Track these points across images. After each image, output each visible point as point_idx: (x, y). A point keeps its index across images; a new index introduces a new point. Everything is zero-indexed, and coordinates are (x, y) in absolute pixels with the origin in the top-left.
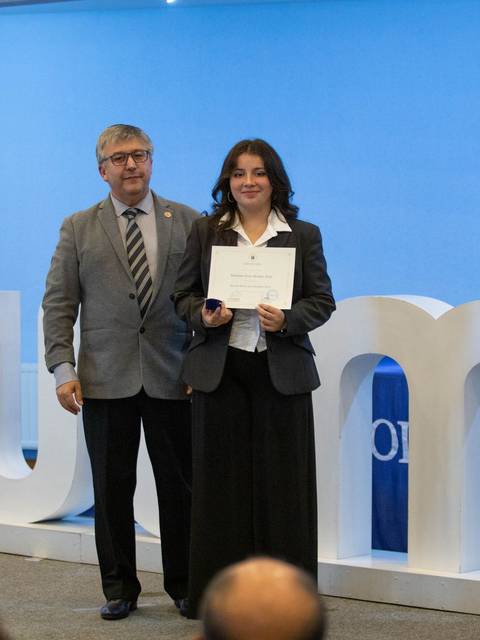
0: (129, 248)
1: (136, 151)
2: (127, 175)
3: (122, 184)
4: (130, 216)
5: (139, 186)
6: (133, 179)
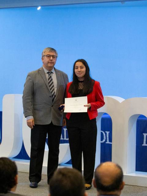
0: (49, 83)
2: (50, 61)
3: (48, 64)
4: (50, 74)
5: (52, 65)
6: (51, 63)
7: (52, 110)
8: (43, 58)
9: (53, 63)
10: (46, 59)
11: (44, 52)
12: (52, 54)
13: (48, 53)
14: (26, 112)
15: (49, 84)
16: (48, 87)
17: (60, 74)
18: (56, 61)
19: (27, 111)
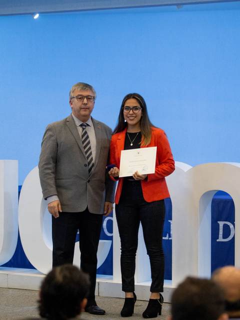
0: (83, 142)
1: (89, 96)
3: (80, 111)
4: (84, 127)
5: (87, 113)
6: (85, 109)
7: (89, 187)
8: (72, 100)
9: (88, 109)
10: (77, 103)
11: (73, 92)
12: (85, 93)
13: (78, 92)
14: (46, 191)
15: (83, 144)
16: (82, 149)
17: (100, 128)
19: (47, 188)
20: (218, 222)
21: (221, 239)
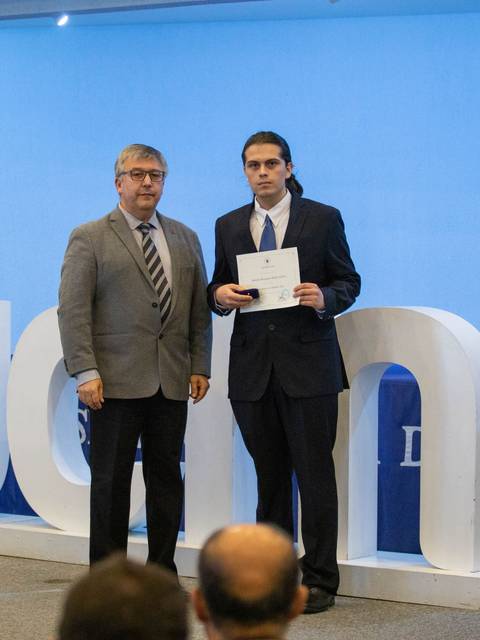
0: (147, 261)
2: (143, 191)
3: (136, 199)
4: (146, 231)
5: (150, 202)
6: (147, 196)
7: (163, 350)
8: (120, 179)
9: (153, 195)
10: (131, 185)
11: (123, 162)
12: (147, 166)
13: (134, 163)
14: (76, 360)
15: (147, 263)
16: (147, 274)
17: (174, 232)
18: (162, 190)
19: (79, 354)
20: (404, 427)
21: (408, 462)
